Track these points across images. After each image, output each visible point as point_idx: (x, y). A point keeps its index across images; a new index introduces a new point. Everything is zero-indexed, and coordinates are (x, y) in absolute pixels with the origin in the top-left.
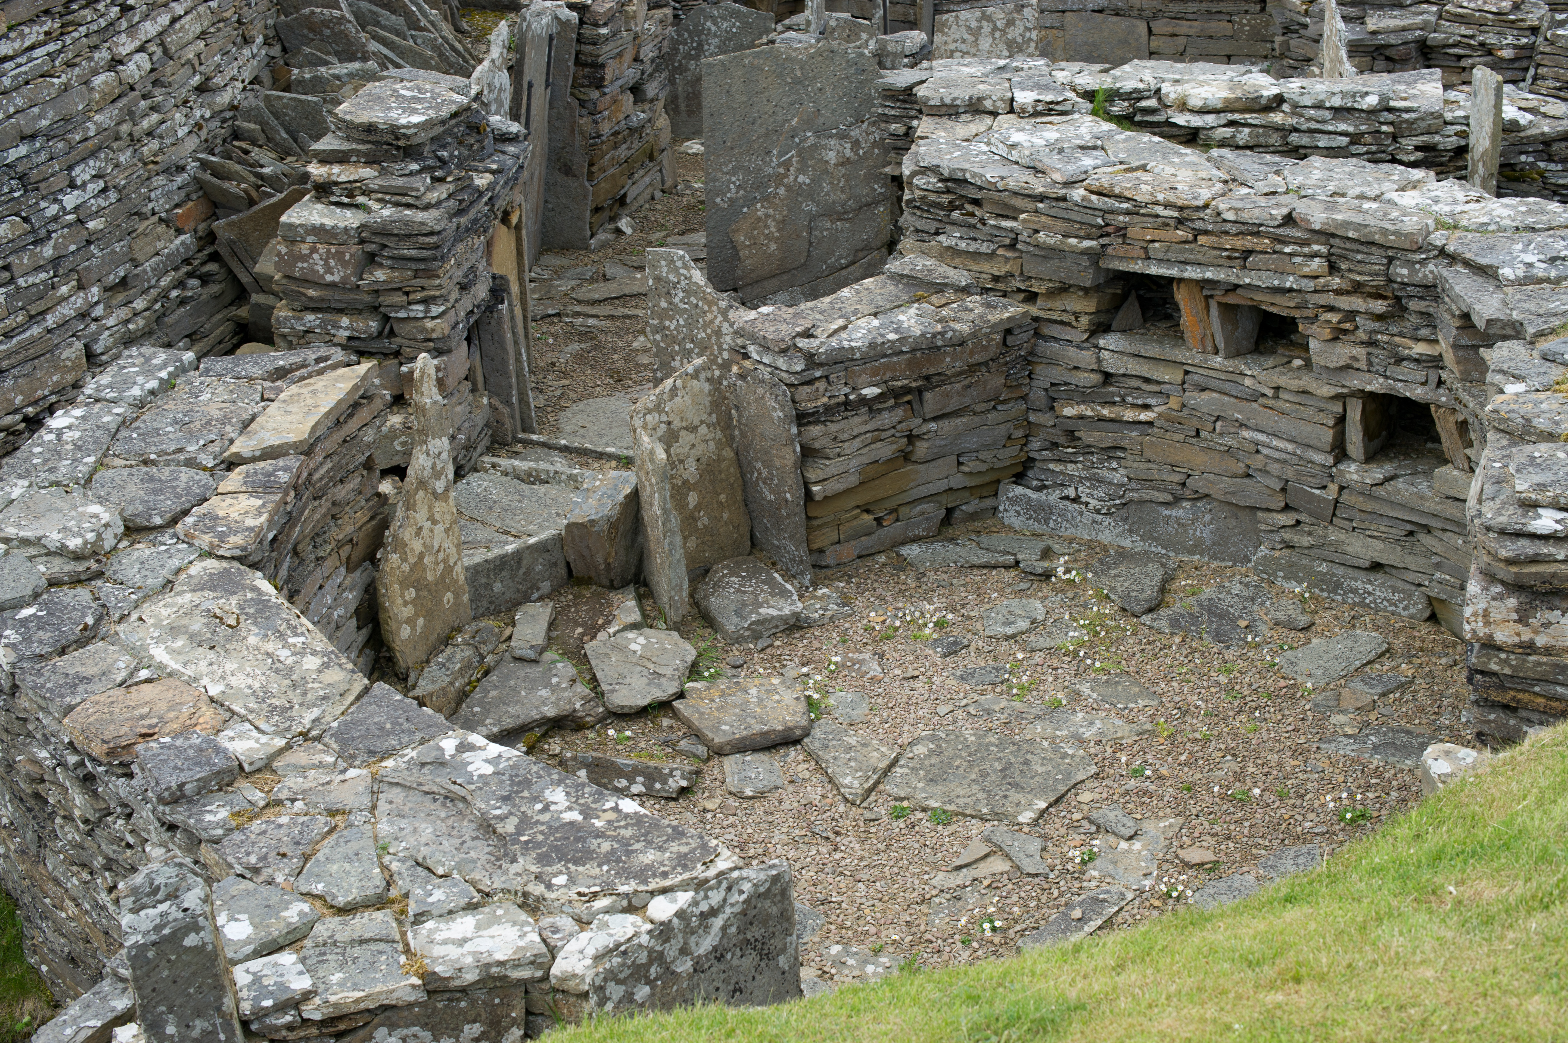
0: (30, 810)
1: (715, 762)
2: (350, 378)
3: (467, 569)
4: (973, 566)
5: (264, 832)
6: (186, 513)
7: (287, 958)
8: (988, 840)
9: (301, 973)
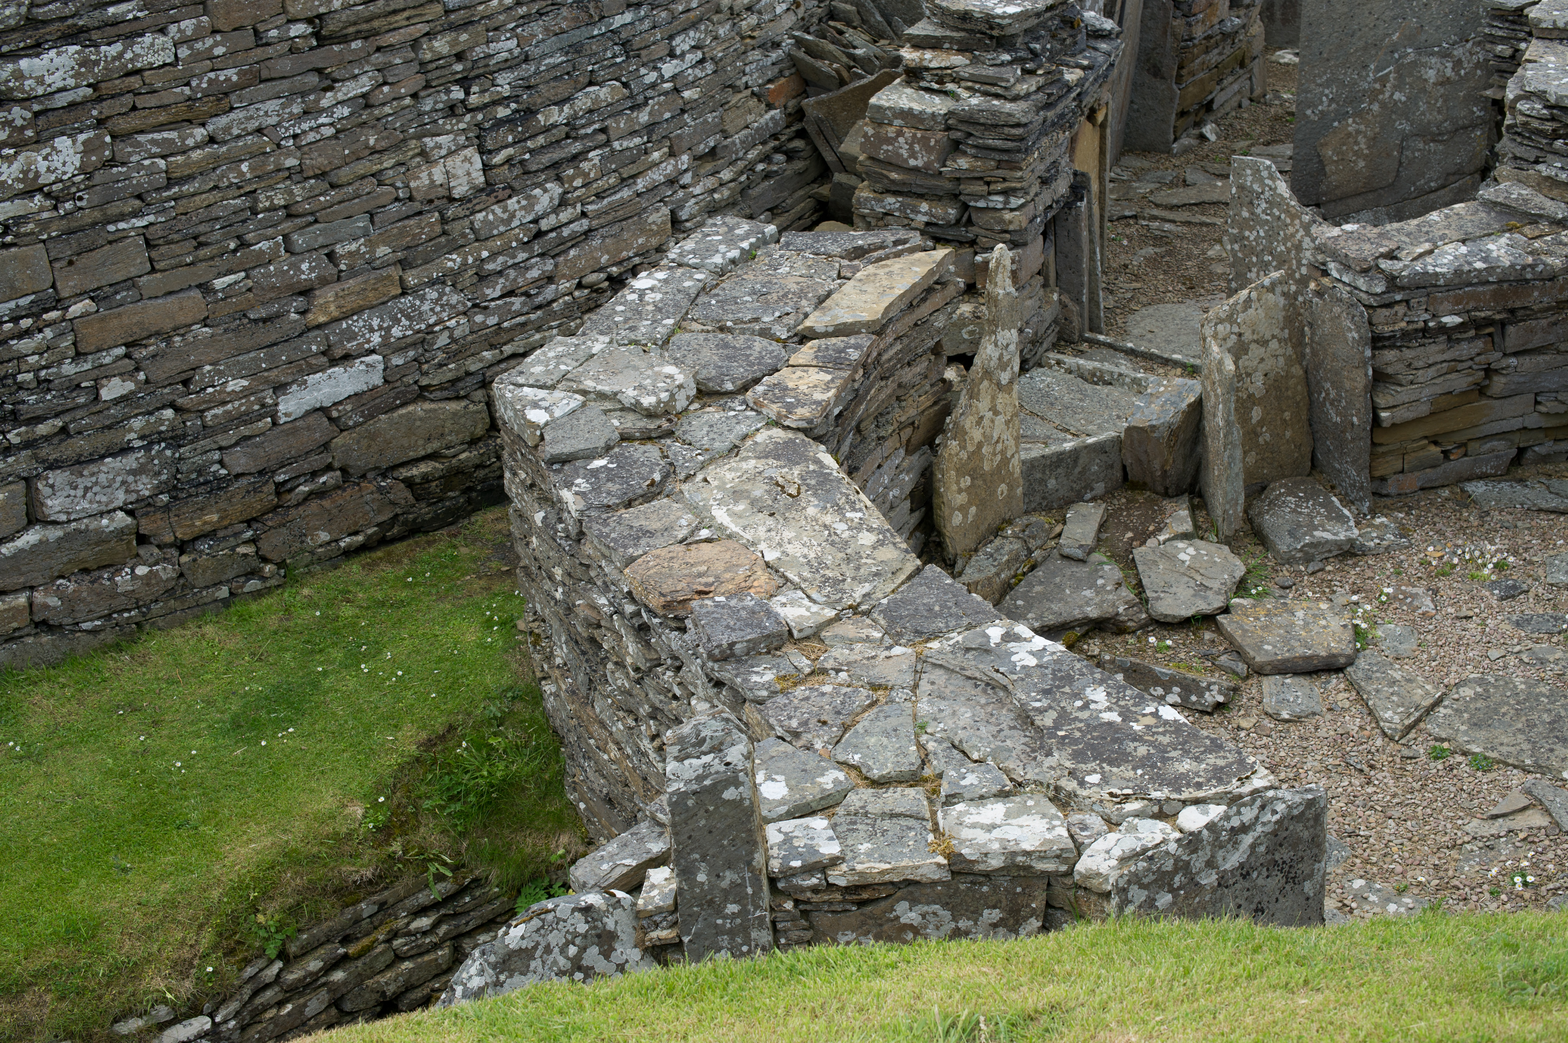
0: (584, 653)
1: (1253, 681)
2: (928, 263)
3: (1024, 462)
4: (1540, 510)
5: (807, 699)
6: (757, 381)
7: (819, 823)
8: (1528, 792)
9: (831, 839)
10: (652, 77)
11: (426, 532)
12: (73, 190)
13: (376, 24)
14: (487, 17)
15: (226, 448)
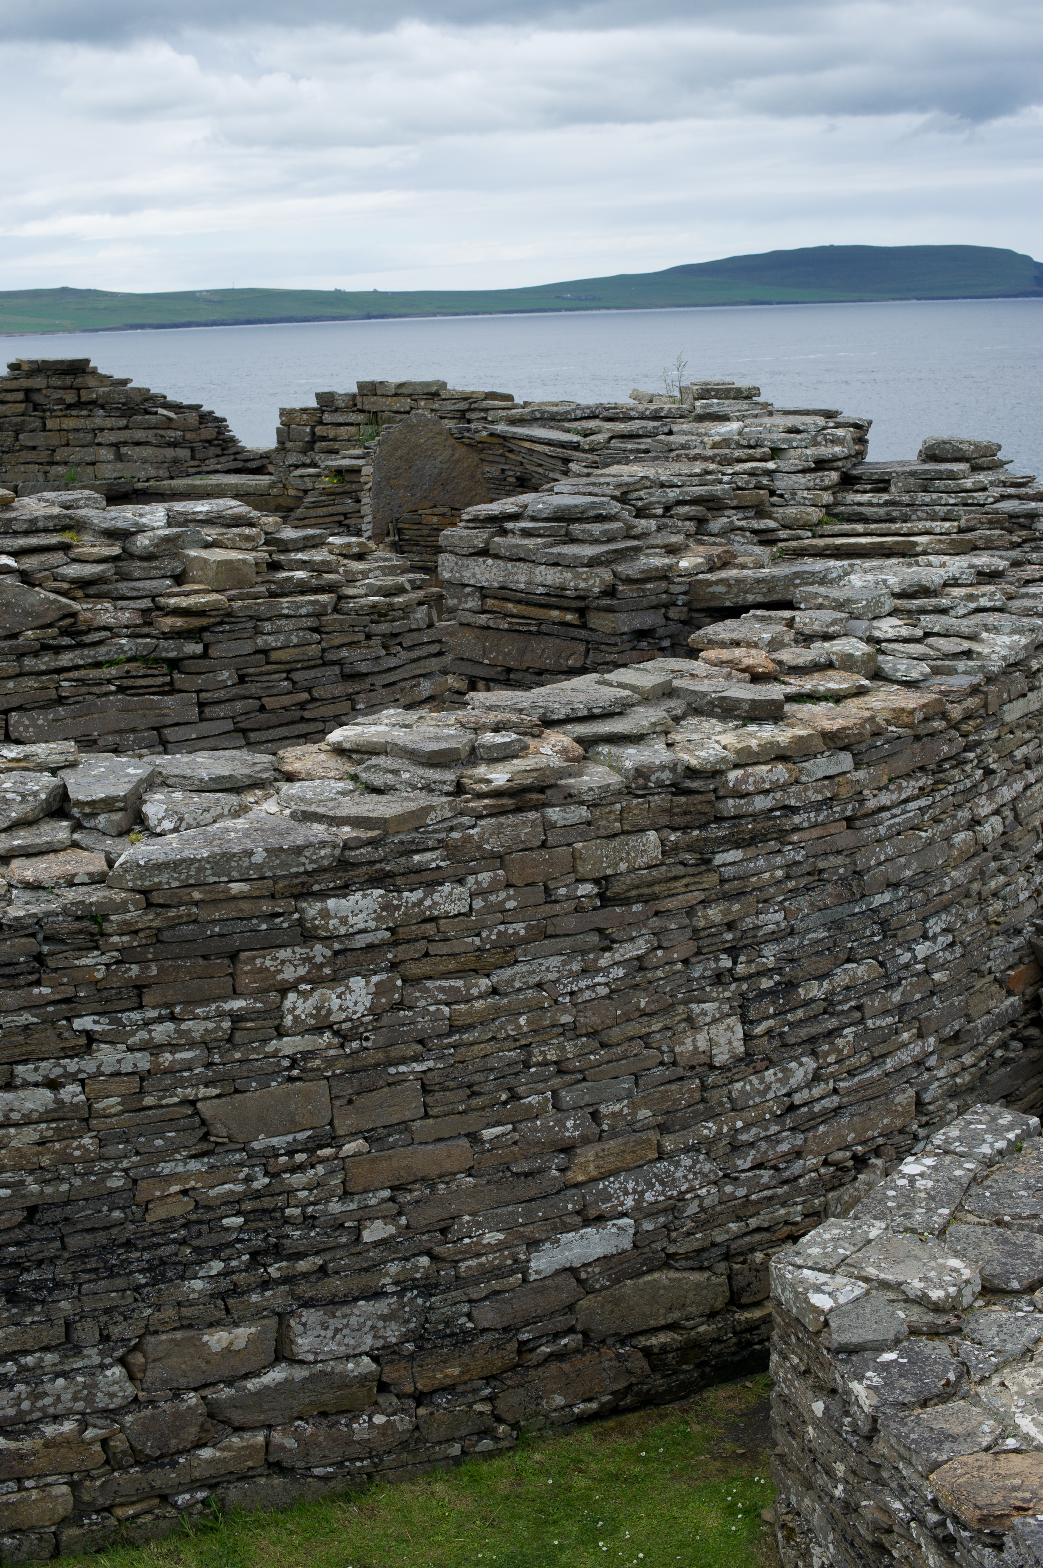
10: (906, 957)
11: (657, 1405)
12: (362, 1029)
13: (657, 889)
14: (759, 889)
15: (475, 1301)
